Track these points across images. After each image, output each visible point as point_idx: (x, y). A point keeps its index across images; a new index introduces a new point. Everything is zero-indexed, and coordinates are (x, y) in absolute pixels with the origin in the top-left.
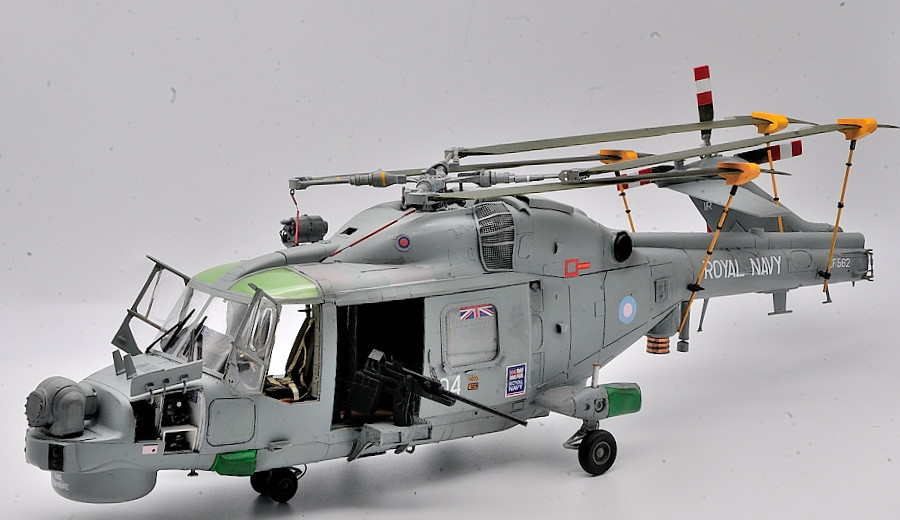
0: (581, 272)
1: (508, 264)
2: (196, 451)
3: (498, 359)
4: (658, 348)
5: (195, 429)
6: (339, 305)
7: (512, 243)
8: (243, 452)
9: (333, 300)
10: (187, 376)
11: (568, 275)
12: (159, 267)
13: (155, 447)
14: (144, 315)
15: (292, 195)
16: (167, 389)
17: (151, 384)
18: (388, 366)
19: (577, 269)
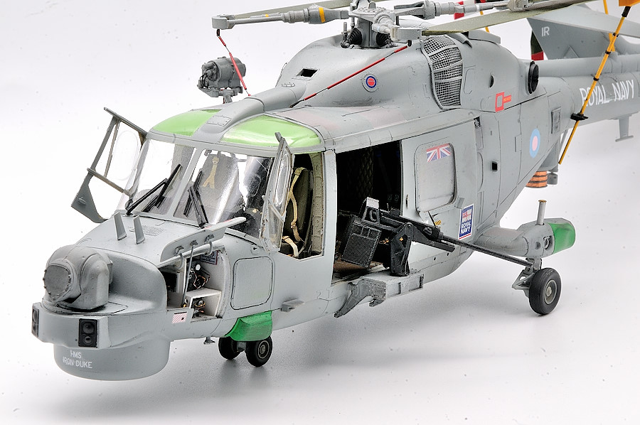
0: (506, 105)
1: (456, 101)
2: (218, 317)
3: (457, 201)
4: (537, 182)
5: (218, 293)
6: (337, 152)
7: (460, 77)
8: (260, 314)
9: (332, 147)
10: (212, 236)
11: (498, 109)
12: (117, 120)
13: (184, 315)
14: (103, 174)
15: (218, 34)
16: (195, 250)
17: (181, 247)
18: (385, 214)
19: (503, 102)
